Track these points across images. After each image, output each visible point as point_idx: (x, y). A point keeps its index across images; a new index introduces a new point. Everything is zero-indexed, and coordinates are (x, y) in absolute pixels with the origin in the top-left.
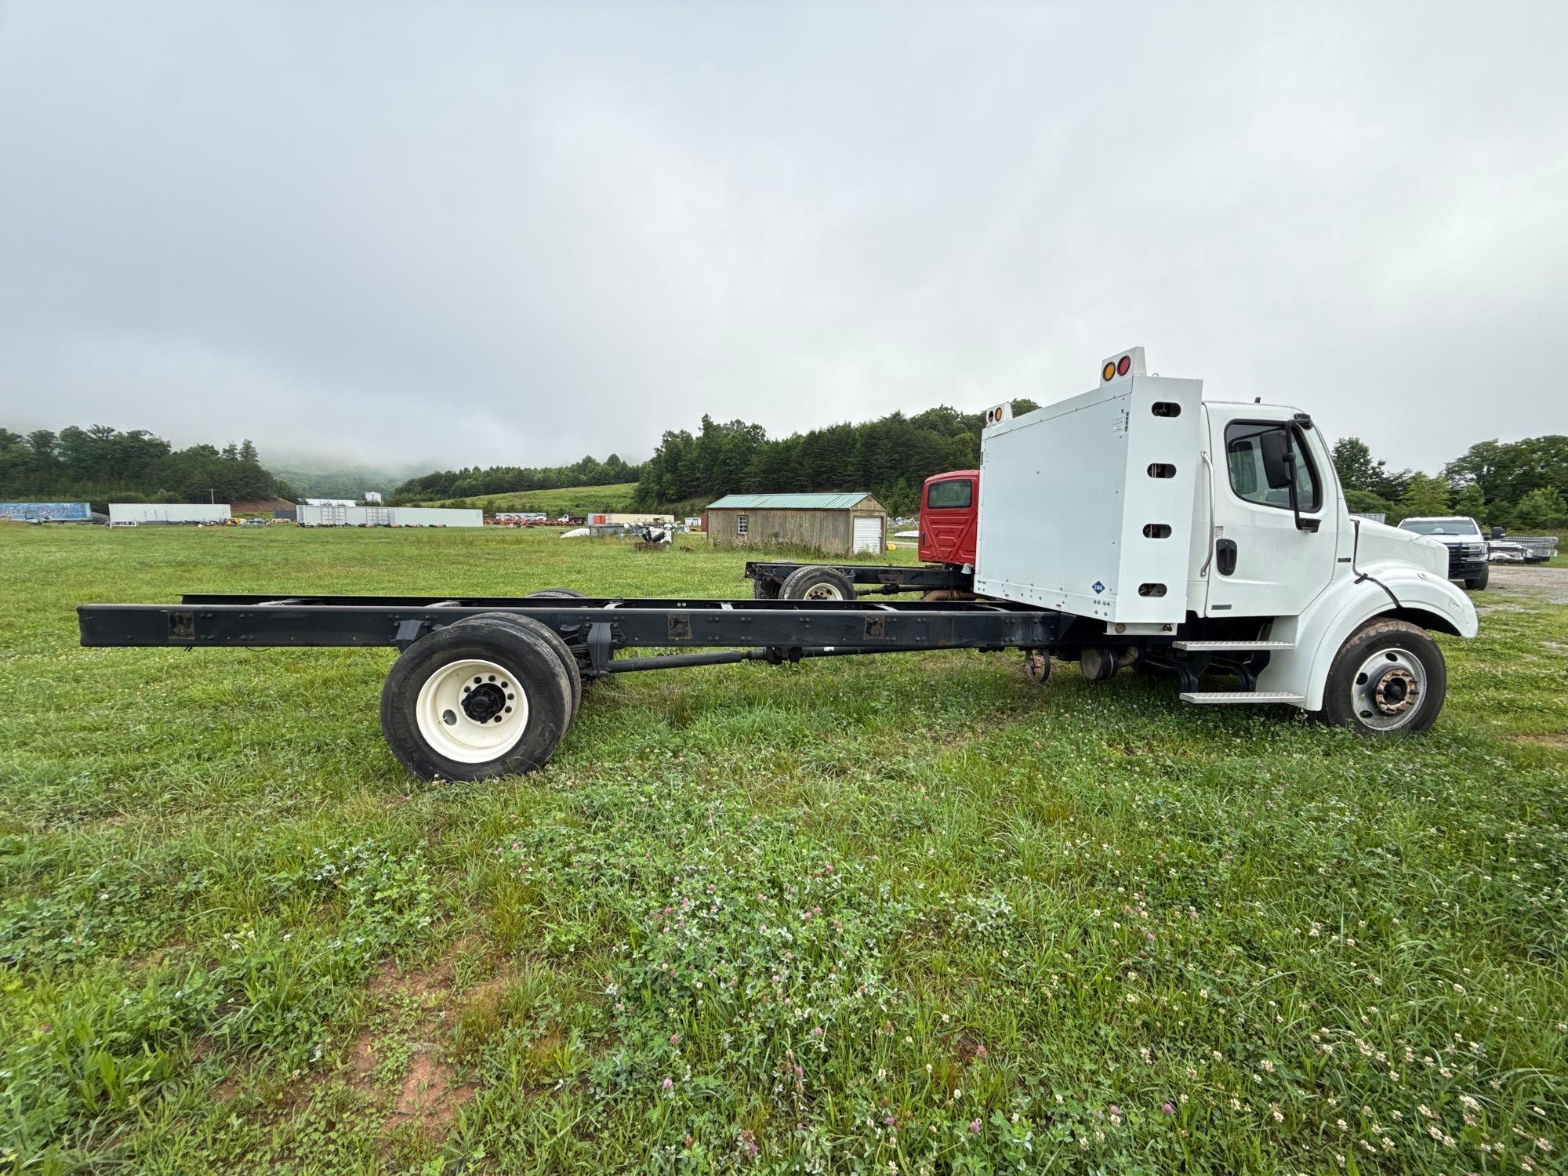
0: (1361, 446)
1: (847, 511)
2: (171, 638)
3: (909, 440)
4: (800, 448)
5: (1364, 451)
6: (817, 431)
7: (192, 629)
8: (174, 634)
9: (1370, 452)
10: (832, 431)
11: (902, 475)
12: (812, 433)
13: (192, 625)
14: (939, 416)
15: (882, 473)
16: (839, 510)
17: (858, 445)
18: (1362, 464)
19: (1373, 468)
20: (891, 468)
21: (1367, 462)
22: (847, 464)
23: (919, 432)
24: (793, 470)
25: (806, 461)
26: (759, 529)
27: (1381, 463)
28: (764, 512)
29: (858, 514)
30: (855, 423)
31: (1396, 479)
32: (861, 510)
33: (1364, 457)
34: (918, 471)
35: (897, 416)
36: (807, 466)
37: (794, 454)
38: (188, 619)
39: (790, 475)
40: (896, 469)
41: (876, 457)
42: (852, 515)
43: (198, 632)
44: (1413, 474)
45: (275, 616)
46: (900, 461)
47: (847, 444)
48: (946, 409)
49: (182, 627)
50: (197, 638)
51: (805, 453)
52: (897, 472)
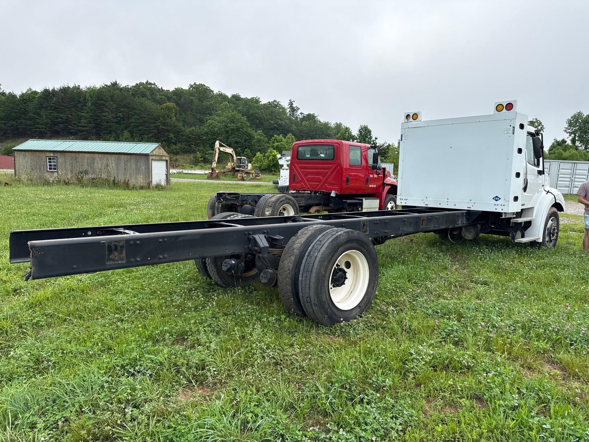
0: (369, 130)
1: (147, 155)
2: (108, 263)
3: (129, 104)
4: (36, 101)
5: (370, 132)
6: (51, 89)
7: (124, 255)
8: (110, 260)
9: (372, 133)
10: (65, 90)
11: (126, 128)
12: (46, 91)
13: (124, 252)
14: (144, 88)
15: (110, 126)
16: (140, 155)
17: (89, 104)
18: (369, 139)
19: (373, 141)
20: (117, 123)
21: (371, 138)
22: (80, 118)
23: (136, 99)
24: (31, 119)
25: (43, 113)
26: (69, 167)
27: (376, 139)
28: (73, 154)
29: (154, 158)
30: (83, 86)
31: (382, 146)
32: (156, 155)
33: (370, 134)
34: (137, 127)
35: (115, 84)
36: (44, 117)
37: (31, 106)
38: (122, 247)
39: (29, 123)
40: (120, 124)
41: (104, 114)
42: (151, 158)
43: (128, 256)
44: (387, 145)
45: (181, 239)
46: (123, 119)
47: (79, 102)
48: (150, 84)
49: (116, 254)
50: (128, 261)
51: (41, 106)
52: (122, 126)
